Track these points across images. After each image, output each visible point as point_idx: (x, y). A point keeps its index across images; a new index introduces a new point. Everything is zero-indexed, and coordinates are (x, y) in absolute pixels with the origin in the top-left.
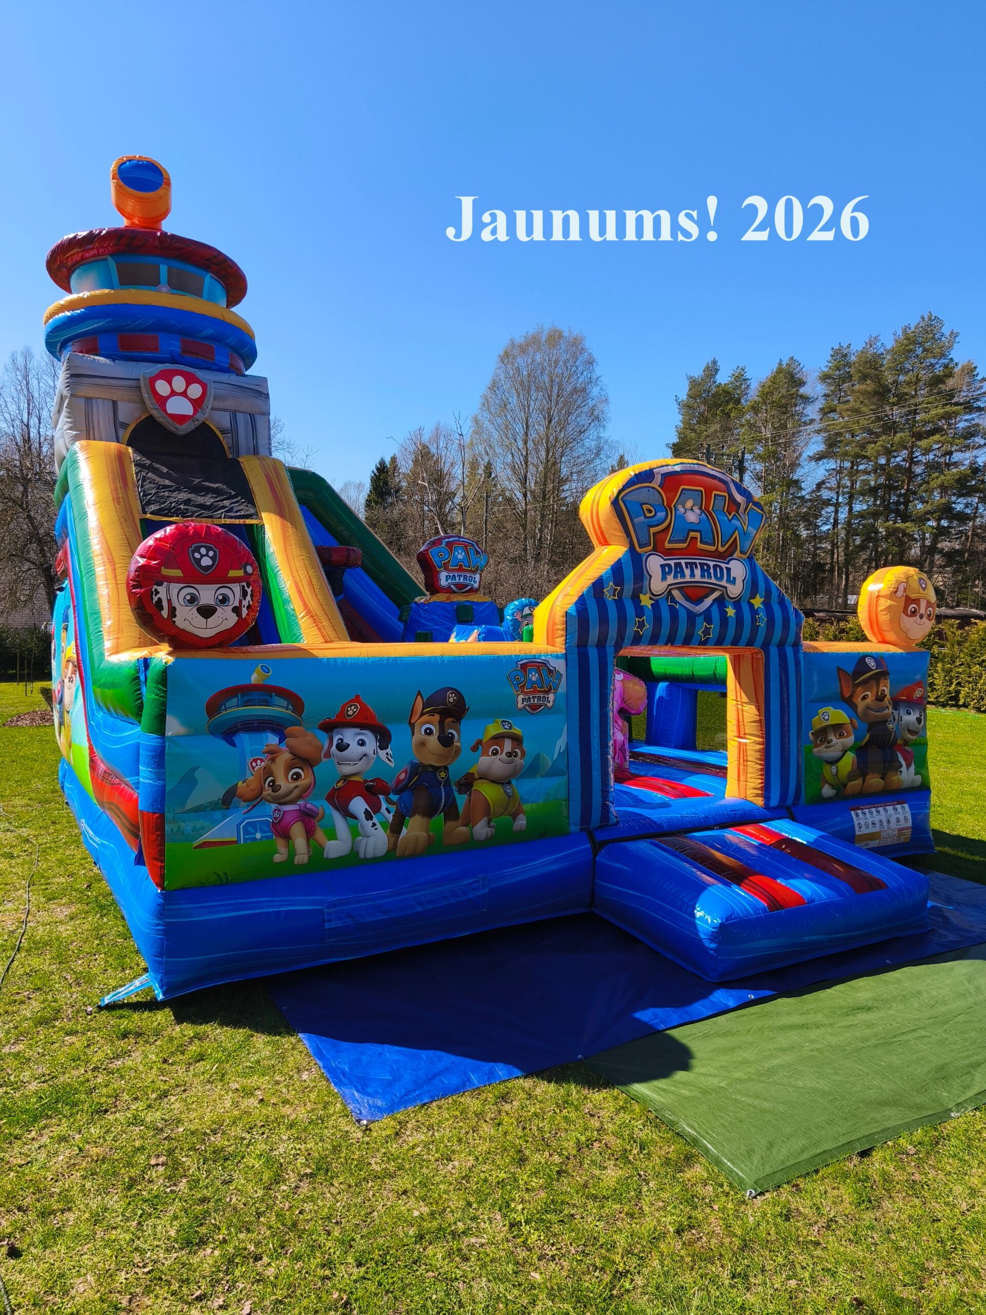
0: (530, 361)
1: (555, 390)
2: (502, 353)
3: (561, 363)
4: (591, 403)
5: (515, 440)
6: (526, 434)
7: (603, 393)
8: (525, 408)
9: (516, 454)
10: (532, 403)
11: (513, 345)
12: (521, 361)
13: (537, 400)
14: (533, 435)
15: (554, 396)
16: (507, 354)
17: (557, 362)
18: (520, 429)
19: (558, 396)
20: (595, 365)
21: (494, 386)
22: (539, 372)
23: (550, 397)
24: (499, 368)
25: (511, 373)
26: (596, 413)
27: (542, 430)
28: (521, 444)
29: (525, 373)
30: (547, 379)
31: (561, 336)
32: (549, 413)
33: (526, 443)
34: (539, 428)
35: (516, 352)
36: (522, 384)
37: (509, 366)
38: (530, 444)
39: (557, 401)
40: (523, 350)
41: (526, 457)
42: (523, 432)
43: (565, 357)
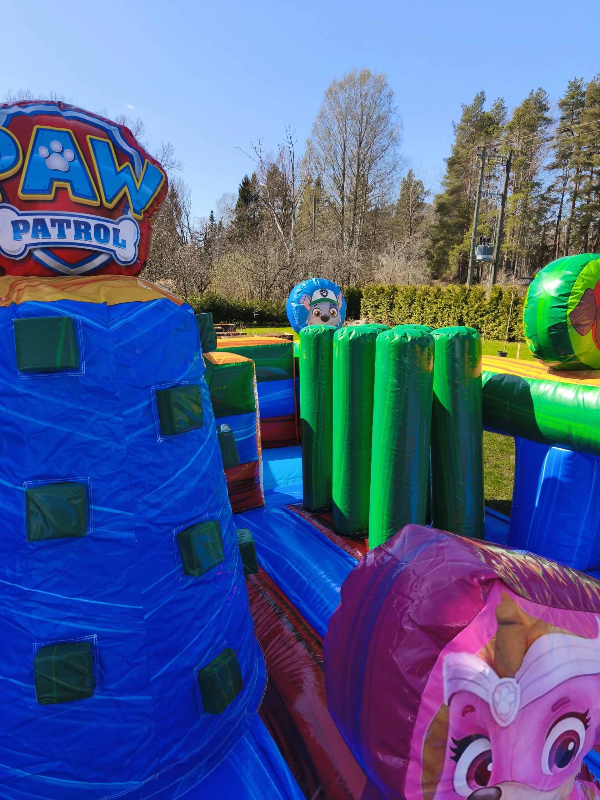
0: (347, 96)
1: (365, 118)
2: (327, 90)
3: (369, 97)
4: (391, 128)
5: (336, 158)
6: (344, 153)
7: (400, 119)
8: (343, 132)
9: (336, 168)
10: (348, 130)
11: (335, 83)
12: (341, 96)
13: (352, 127)
14: (349, 154)
15: (364, 123)
16: (330, 91)
17: (366, 96)
18: (339, 149)
19: (367, 123)
20: (393, 97)
21: (322, 116)
22: (353, 104)
23: (361, 124)
24: (325, 102)
25: (334, 105)
26: (394, 135)
27: (355, 150)
28: (340, 161)
29: (344, 106)
30: (359, 110)
31: (369, 75)
32: (361, 136)
33: (343, 160)
34: (352, 149)
35: (338, 88)
36: (341, 114)
37: (332, 100)
38: (347, 161)
39: (366, 128)
40: (342, 88)
41: (344, 170)
42: (342, 152)
43: (372, 91)
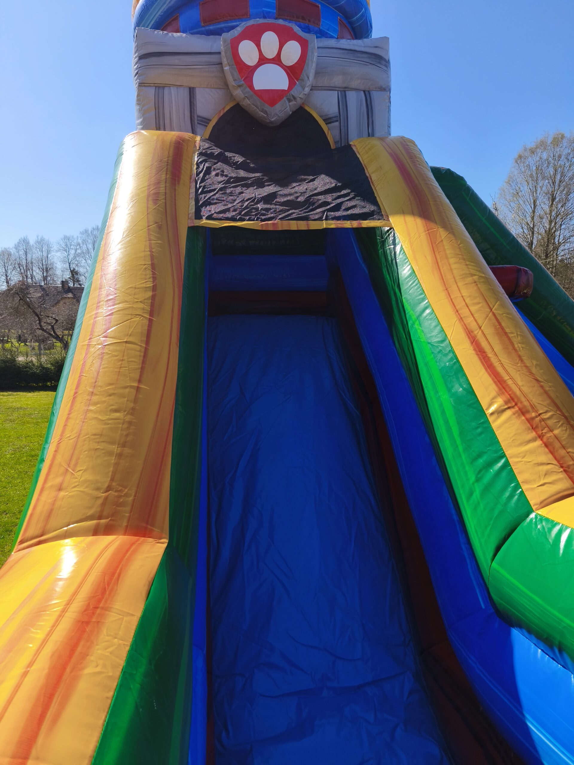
0: (538, 159)
1: (558, 177)
2: (516, 156)
3: (563, 157)
6: (534, 212)
8: (533, 192)
10: (539, 189)
11: (525, 150)
12: (532, 161)
13: (545, 185)
14: (539, 212)
15: (557, 182)
16: (520, 157)
17: (560, 156)
18: (529, 210)
19: (560, 181)
21: (510, 181)
22: (545, 165)
23: (554, 183)
24: (514, 167)
25: (523, 169)
27: (547, 208)
28: (529, 219)
29: (534, 168)
30: (551, 170)
31: (563, 137)
32: (553, 194)
33: (533, 218)
34: (544, 205)
35: (527, 154)
36: (531, 176)
37: (522, 165)
38: (537, 219)
39: (559, 186)
40: (533, 152)
42: (531, 211)
43: (567, 151)
